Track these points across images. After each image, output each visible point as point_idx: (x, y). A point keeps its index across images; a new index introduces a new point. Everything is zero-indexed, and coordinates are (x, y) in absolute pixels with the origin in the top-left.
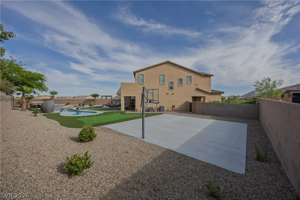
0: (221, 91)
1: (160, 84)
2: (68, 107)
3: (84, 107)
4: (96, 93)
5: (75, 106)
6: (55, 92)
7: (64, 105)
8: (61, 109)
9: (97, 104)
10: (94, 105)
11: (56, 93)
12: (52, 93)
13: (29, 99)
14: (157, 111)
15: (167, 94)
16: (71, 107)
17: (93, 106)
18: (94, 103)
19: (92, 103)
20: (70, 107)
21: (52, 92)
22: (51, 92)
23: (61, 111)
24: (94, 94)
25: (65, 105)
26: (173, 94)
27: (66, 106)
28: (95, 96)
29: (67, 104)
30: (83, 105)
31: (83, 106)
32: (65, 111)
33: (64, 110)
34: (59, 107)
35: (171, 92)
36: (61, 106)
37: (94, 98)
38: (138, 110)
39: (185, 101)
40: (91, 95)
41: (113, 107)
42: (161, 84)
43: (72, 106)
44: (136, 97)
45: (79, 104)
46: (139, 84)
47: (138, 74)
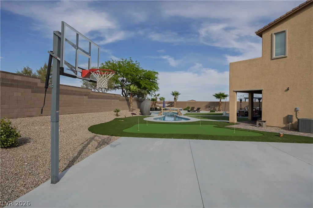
4: (222, 92)
10: (219, 111)
18: (219, 108)
28: (220, 96)
33: (161, 113)
44: (263, 91)
45: (198, 108)
46: (272, 59)
47: (270, 34)
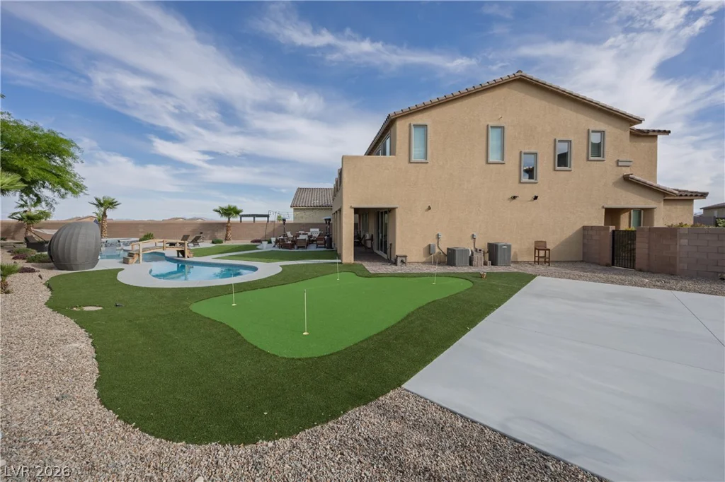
0: (690, 190)
1: (488, 163)
2: (149, 249)
3: (197, 247)
4: (233, 204)
5: (172, 244)
6: (110, 200)
7: (137, 241)
8: (126, 255)
9: (234, 239)
10: (226, 240)
11: (111, 204)
12: (100, 204)
13: (29, 222)
14: (485, 264)
15: (514, 197)
16: (160, 247)
17: (224, 244)
18: (226, 236)
19: (220, 235)
20: (156, 247)
21: (102, 202)
22: (96, 199)
23: (126, 261)
24: (225, 205)
25: (140, 240)
26: (536, 198)
27: (143, 245)
28: (229, 212)
29: (148, 237)
30: (195, 241)
31: (194, 245)
32: (138, 261)
33: (136, 257)
34: (120, 245)
35: (527, 191)
36: (126, 244)
37: (225, 219)
38: (409, 259)
39: (578, 226)
40: (216, 211)
41: (292, 246)
42: (491, 160)
43: (162, 244)
44: (397, 210)
45: (184, 236)
46: (410, 162)
47: (407, 124)
